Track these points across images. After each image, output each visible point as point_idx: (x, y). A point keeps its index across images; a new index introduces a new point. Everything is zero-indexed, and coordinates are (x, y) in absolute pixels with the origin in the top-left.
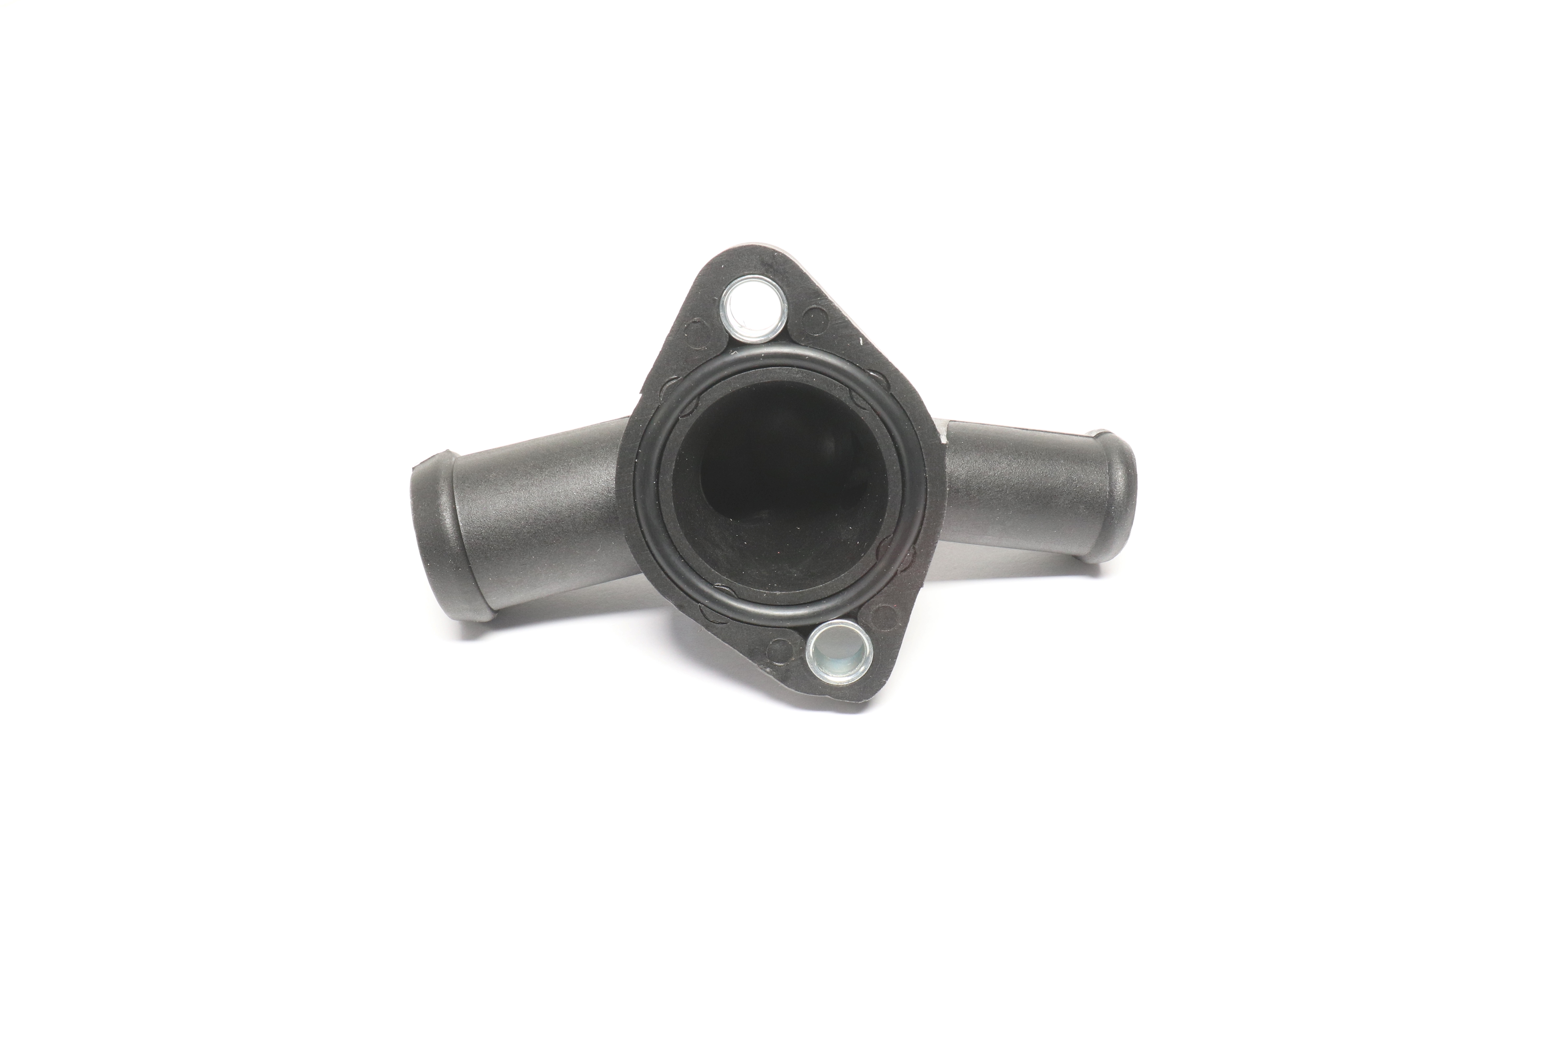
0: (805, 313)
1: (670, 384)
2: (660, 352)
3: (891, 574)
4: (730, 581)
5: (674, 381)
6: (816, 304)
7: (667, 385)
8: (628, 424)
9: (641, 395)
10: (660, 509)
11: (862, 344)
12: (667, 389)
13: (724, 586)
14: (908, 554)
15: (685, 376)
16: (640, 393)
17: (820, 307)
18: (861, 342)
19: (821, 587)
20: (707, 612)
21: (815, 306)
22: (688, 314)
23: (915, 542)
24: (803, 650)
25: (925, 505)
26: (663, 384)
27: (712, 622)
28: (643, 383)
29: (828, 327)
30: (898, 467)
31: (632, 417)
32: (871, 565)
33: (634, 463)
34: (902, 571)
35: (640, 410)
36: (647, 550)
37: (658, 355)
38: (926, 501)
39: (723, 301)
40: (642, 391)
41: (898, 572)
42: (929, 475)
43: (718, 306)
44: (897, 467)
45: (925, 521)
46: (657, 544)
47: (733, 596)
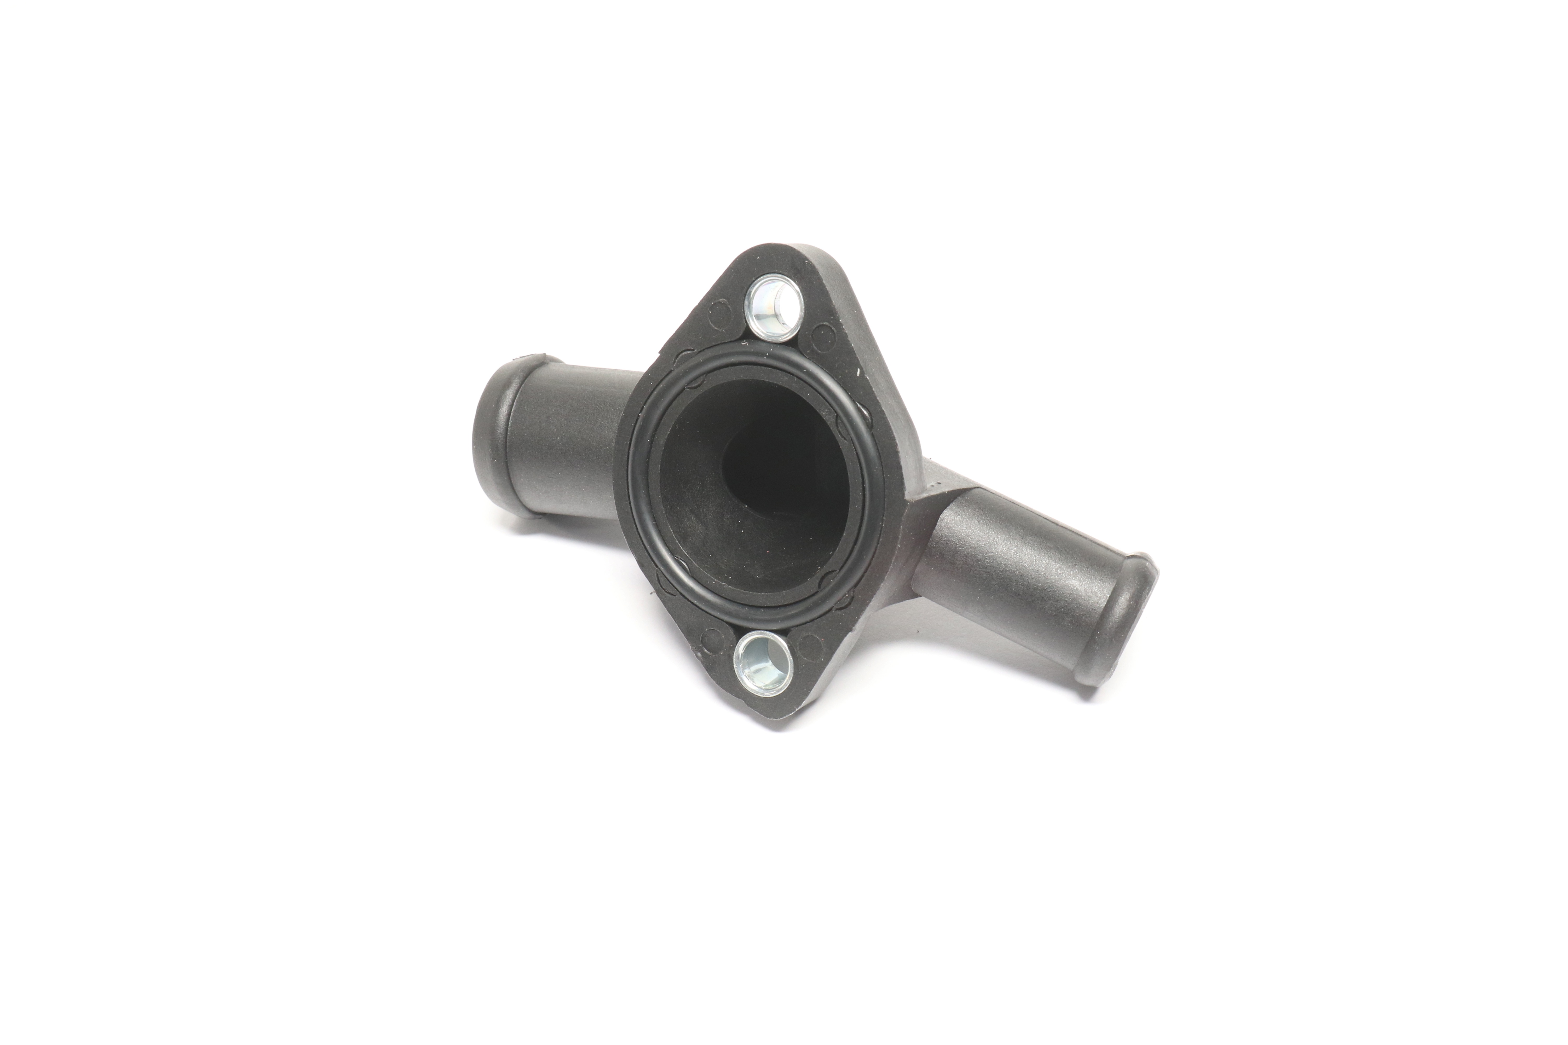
0: (817, 327)
1: (685, 353)
2: (685, 320)
3: (825, 608)
4: (688, 558)
5: (689, 352)
6: (829, 322)
7: (683, 354)
8: (641, 378)
9: (659, 354)
10: (648, 467)
11: (858, 375)
12: (682, 357)
13: (682, 560)
14: (847, 595)
15: (699, 350)
16: (659, 353)
17: (831, 326)
18: (858, 373)
19: (763, 595)
20: (662, 579)
21: (827, 323)
22: (717, 293)
23: (856, 585)
24: (733, 648)
25: (875, 553)
26: (680, 351)
27: (663, 589)
28: (664, 344)
29: (834, 347)
30: (860, 508)
31: (647, 373)
32: (812, 592)
33: (637, 416)
34: (837, 609)
35: (655, 368)
36: (627, 501)
37: (682, 323)
38: (876, 550)
39: (751, 292)
40: (661, 352)
41: (834, 609)
42: (885, 526)
43: (745, 295)
44: (858, 507)
45: (869, 569)
46: (635, 497)
47: (688, 573)
